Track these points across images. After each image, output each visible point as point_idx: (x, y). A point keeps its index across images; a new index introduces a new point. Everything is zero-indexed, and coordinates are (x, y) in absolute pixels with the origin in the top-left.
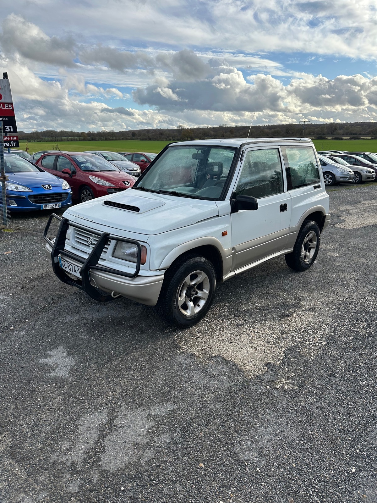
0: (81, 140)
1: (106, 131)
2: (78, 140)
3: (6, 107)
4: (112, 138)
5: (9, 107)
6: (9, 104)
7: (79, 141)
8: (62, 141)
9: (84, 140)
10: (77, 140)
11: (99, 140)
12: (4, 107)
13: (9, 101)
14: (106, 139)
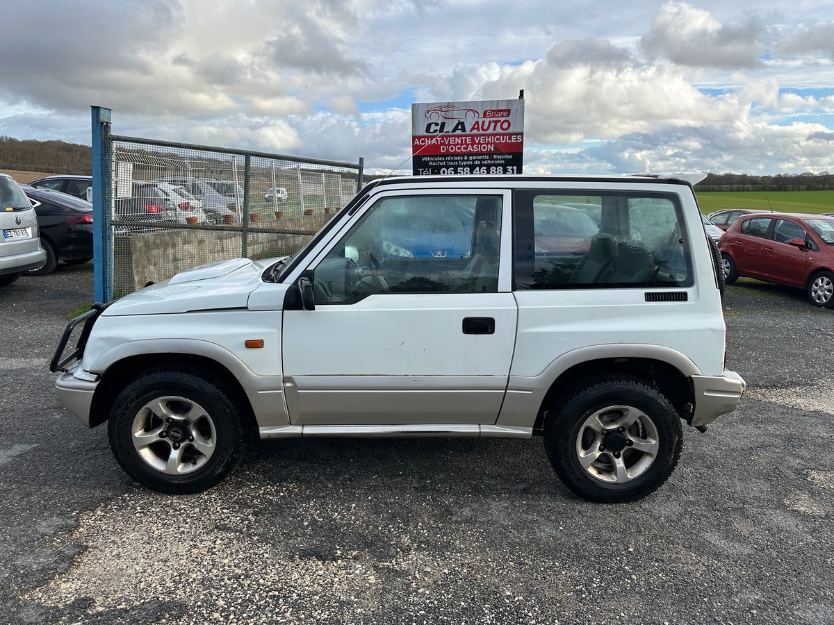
0: (757, 190)
1: (812, 174)
2: (751, 189)
3: (513, 139)
4: (822, 186)
5: (517, 139)
6: (517, 134)
7: (753, 190)
8: (721, 190)
9: (763, 189)
10: (748, 190)
11: (793, 190)
12: (510, 139)
13: (518, 131)
14: (809, 189)
